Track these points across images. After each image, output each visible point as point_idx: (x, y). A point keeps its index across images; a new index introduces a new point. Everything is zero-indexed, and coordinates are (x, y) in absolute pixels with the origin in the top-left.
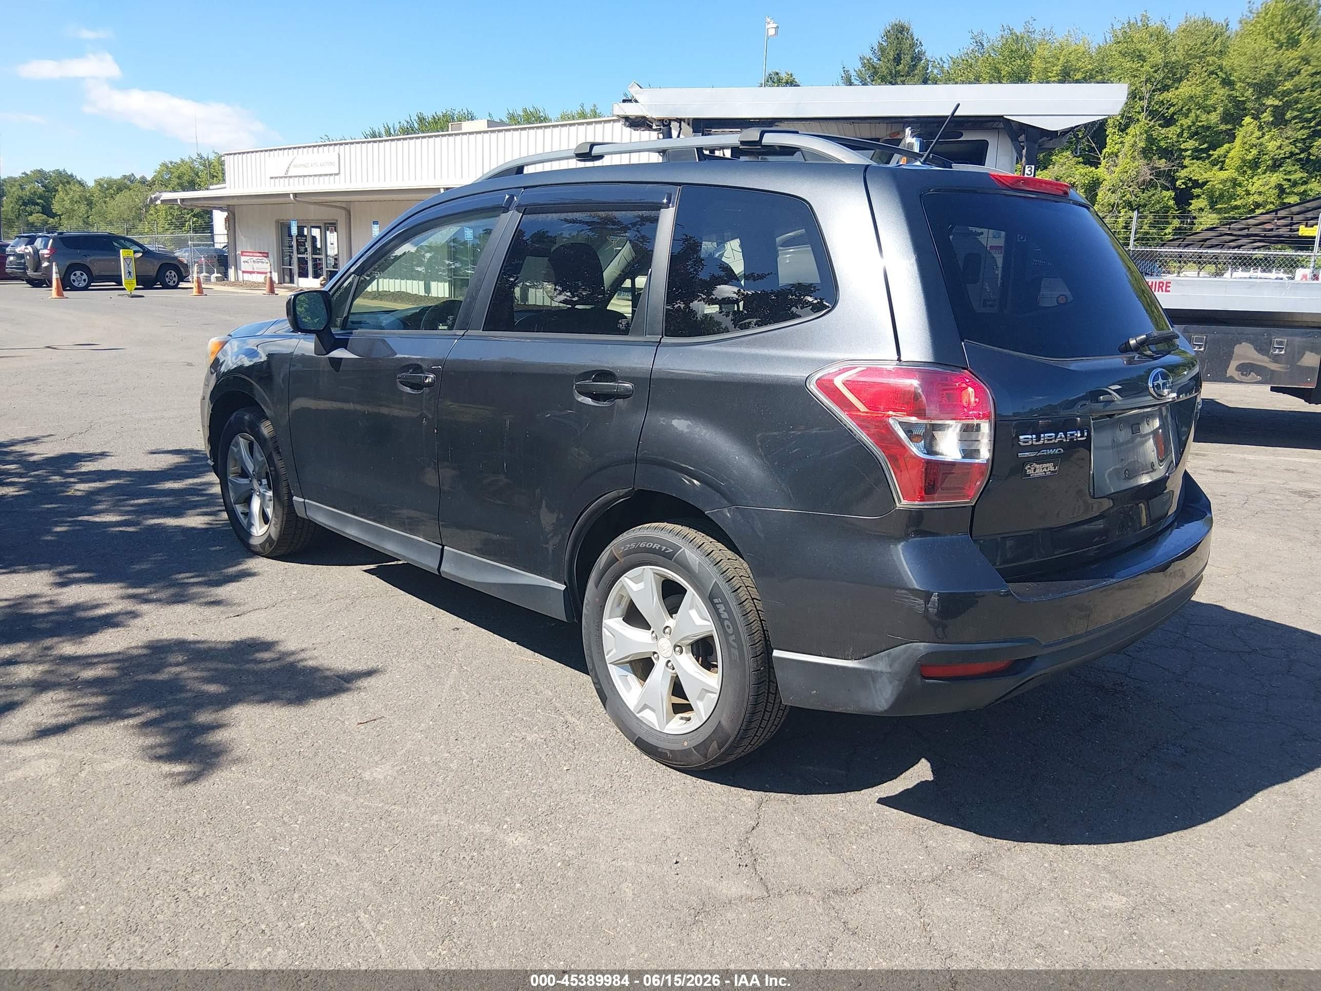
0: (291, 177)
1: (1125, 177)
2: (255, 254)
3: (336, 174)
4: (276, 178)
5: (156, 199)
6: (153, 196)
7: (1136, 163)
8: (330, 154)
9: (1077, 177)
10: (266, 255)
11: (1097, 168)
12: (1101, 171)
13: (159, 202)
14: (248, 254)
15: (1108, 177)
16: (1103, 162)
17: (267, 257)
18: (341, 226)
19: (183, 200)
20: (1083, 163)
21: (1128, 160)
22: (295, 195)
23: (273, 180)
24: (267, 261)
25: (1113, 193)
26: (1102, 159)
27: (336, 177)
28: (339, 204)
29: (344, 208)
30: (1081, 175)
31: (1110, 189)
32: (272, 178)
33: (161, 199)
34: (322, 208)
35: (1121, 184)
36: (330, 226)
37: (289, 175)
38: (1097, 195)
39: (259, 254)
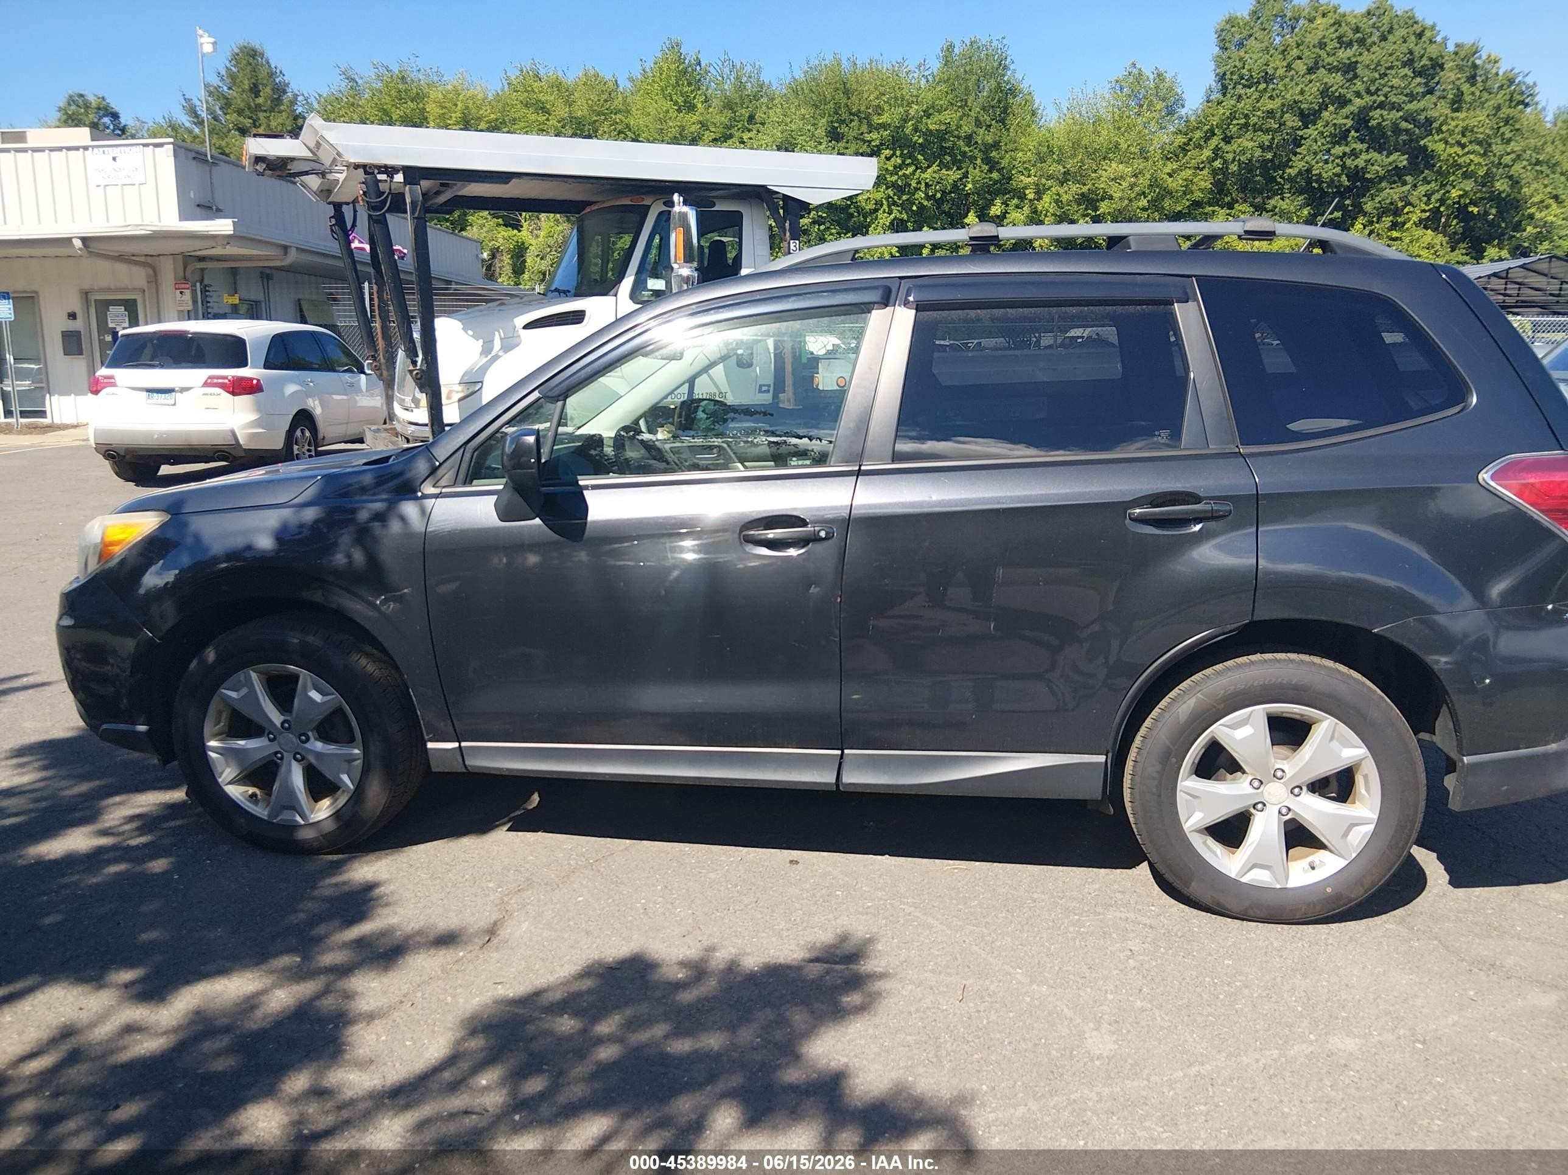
1: (551, 241)
7: (560, 228)
9: (501, 240)
11: (520, 231)
12: (524, 234)
15: (533, 242)
16: (525, 225)
20: (504, 225)
21: (552, 224)
25: (542, 259)
26: (523, 221)
30: (504, 239)
31: (538, 255)
35: (549, 250)
38: (525, 261)
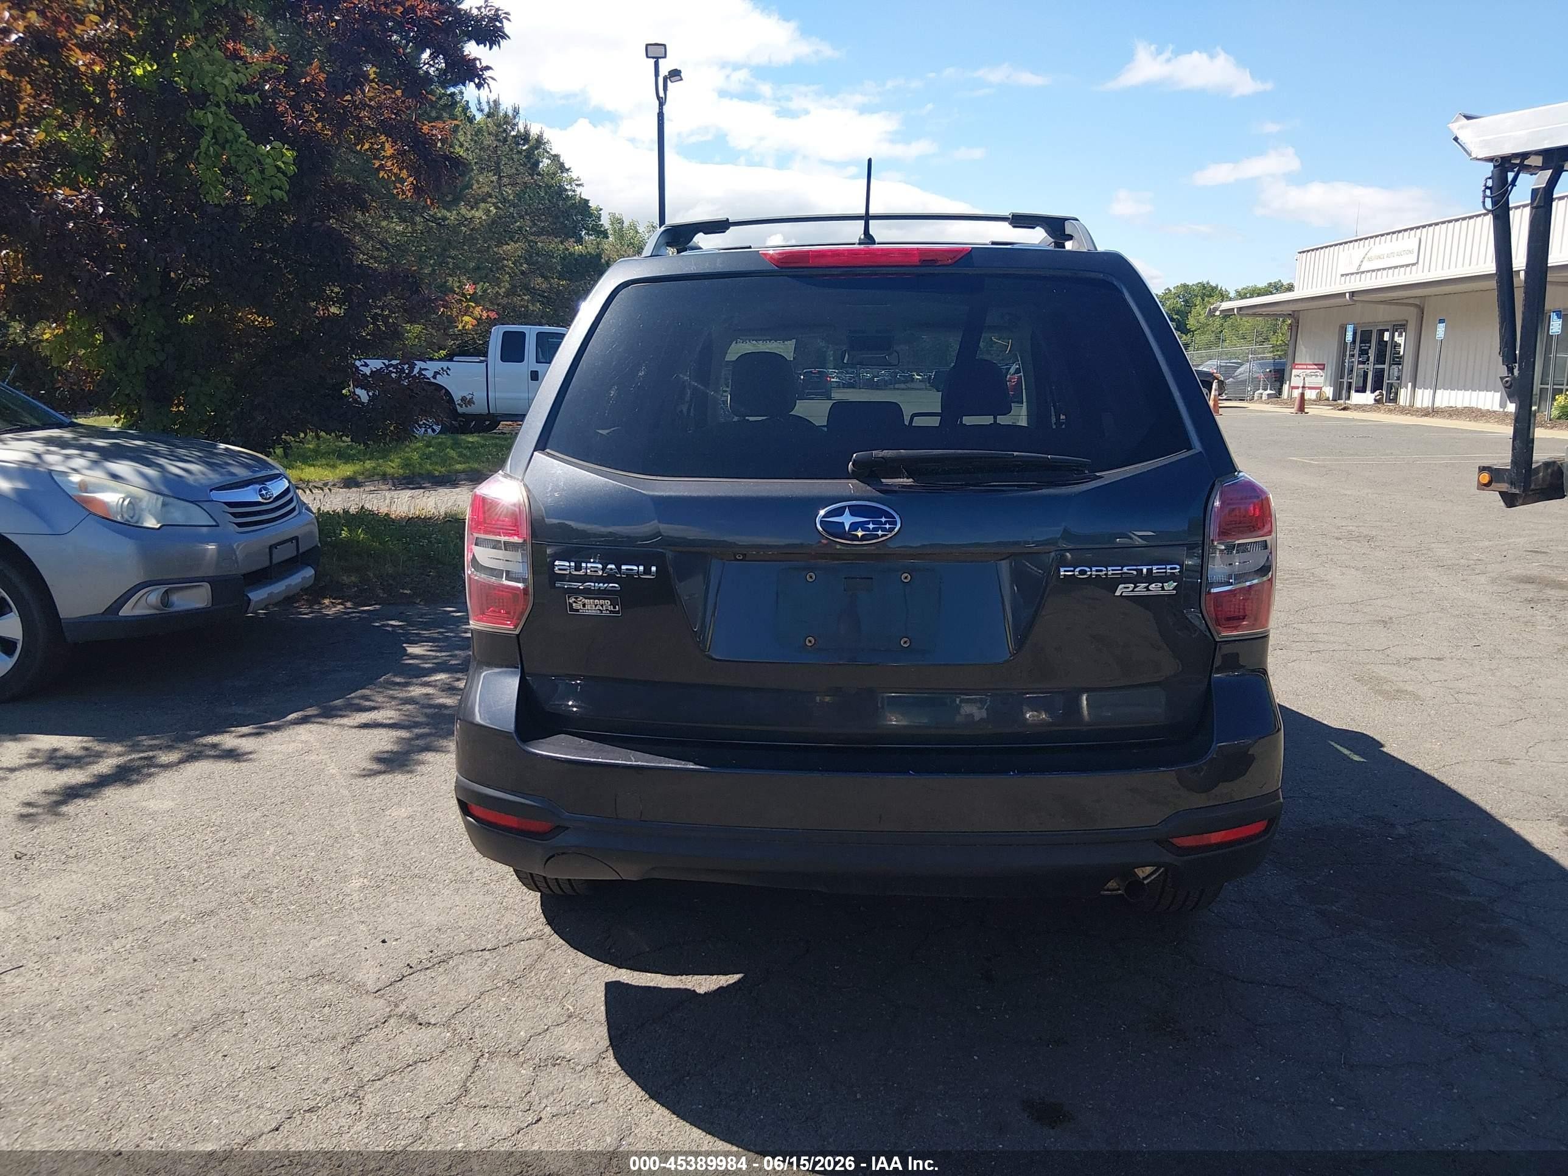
0: (1363, 272)
2: (1309, 367)
3: (1413, 264)
4: (1347, 275)
5: (1215, 309)
6: (1212, 307)
8: (1409, 242)
10: (1322, 367)
13: (1218, 313)
14: (1300, 367)
17: (1323, 369)
18: (1411, 327)
19: (1240, 309)
22: (1352, 294)
23: (1343, 278)
24: (1322, 374)
27: (1414, 268)
28: (1411, 301)
29: (1416, 305)
32: (1342, 275)
33: (1220, 309)
34: (1393, 307)
36: (1400, 327)
37: (1361, 270)
39: (1316, 367)
